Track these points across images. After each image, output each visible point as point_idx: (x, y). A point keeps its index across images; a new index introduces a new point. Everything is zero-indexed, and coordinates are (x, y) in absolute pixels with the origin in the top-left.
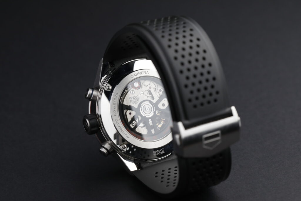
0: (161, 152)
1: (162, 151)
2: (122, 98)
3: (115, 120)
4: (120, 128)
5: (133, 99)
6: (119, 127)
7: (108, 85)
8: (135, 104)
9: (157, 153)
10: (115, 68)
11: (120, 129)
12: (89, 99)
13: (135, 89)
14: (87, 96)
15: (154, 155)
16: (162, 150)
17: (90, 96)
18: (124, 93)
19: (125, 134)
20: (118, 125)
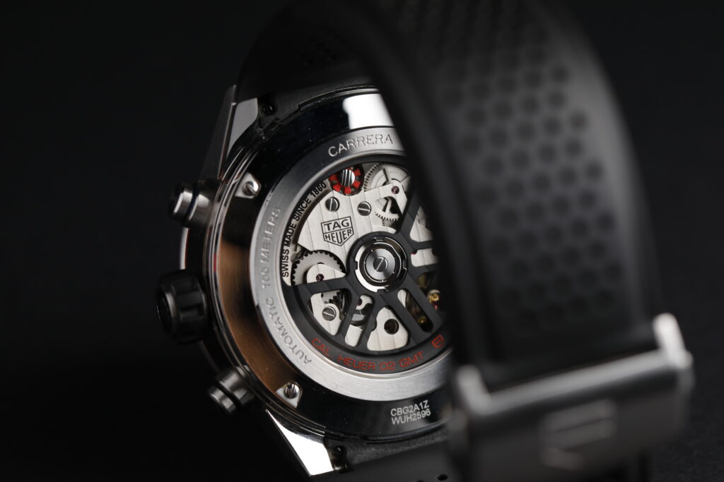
0: (417, 411)
1: (421, 410)
2: (294, 222)
3: (265, 301)
4: (280, 329)
5: (331, 226)
6: (279, 326)
7: (249, 178)
8: (341, 243)
9: (403, 415)
10: (277, 119)
11: (281, 332)
12: (182, 218)
13: (344, 193)
14: (176, 210)
15: (394, 423)
16: (424, 404)
17: (185, 211)
18: (304, 205)
19: (296, 350)
20: (275, 317)
